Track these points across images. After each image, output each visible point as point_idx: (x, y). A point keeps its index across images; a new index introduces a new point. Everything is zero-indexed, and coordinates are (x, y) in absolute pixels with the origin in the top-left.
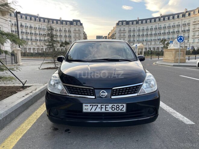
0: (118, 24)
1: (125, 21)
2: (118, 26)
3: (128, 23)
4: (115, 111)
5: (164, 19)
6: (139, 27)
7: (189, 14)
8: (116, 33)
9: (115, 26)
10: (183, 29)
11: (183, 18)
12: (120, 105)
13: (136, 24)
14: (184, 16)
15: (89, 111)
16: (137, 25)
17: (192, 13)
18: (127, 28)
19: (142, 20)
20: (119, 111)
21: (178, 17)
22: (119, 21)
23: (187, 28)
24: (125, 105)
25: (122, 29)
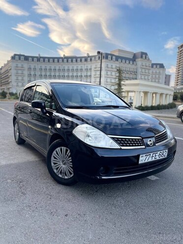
0: (13, 58)
1: (23, 55)
2: (13, 60)
3: (26, 58)
4: (161, 158)
5: (67, 61)
6: (41, 65)
7: (91, 60)
8: (11, 69)
9: (10, 59)
10: (85, 74)
11: (85, 63)
12: (164, 151)
13: (38, 61)
14: (86, 60)
15: (143, 162)
16: (39, 63)
17: (93, 58)
18: (26, 65)
19: (44, 58)
20: (163, 157)
21: (81, 61)
22: (15, 55)
23: (89, 74)
24: (167, 150)
25: (20, 65)
